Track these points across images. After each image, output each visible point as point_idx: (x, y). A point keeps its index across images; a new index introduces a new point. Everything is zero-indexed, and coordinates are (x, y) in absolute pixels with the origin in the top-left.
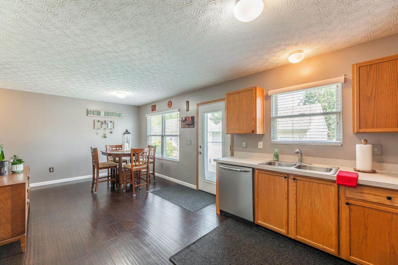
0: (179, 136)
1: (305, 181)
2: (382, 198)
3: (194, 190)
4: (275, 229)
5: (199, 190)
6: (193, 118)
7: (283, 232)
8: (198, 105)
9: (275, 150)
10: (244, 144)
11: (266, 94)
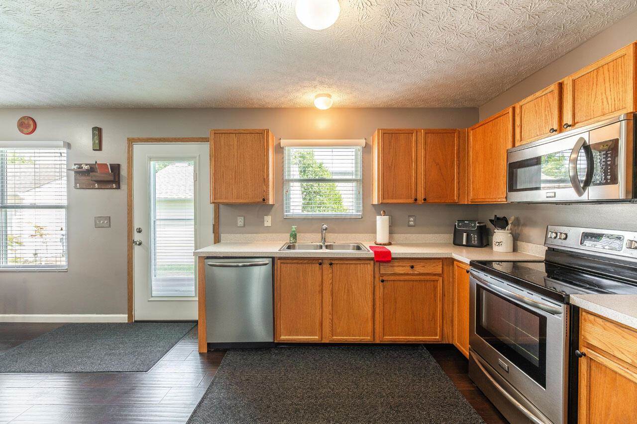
0: (67, 208)
1: (342, 264)
2: (407, 268)
3: (121, 324)
4: (306, 339)
5: (136, 322)
6: (116, 168)
7: (316, 339)
8: (131, 142)
9: (292, 228)
10: (240, 221)
11: (277, 143)
